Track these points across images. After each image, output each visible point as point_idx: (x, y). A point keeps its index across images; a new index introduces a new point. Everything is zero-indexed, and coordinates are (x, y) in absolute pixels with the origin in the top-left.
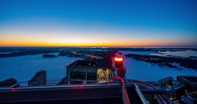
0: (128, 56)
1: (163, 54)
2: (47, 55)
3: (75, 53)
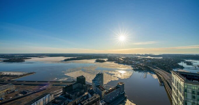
2: (99, 60)
3: (122, 59)
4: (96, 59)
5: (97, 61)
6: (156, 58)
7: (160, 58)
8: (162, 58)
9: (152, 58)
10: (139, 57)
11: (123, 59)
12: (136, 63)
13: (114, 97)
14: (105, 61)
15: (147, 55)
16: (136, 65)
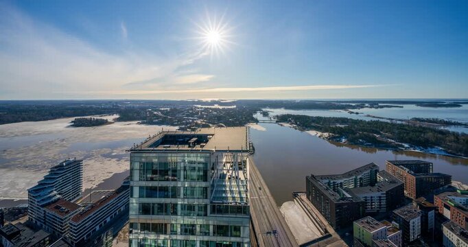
0: (282, 119)
1: (357, 113)
2: (86, 119)
3: (160, 114)
4: (73, 119)
5: (77, 124)
6: (226, 107)
7: (233, 107)
8: (235, 107)
9: (221, 107)
10: (199, 106)
11: (162, 112)
12: (189, 119)
13: (98, 226)
14: (109, 121)
15: (213, 103)
16: (190, 123)
